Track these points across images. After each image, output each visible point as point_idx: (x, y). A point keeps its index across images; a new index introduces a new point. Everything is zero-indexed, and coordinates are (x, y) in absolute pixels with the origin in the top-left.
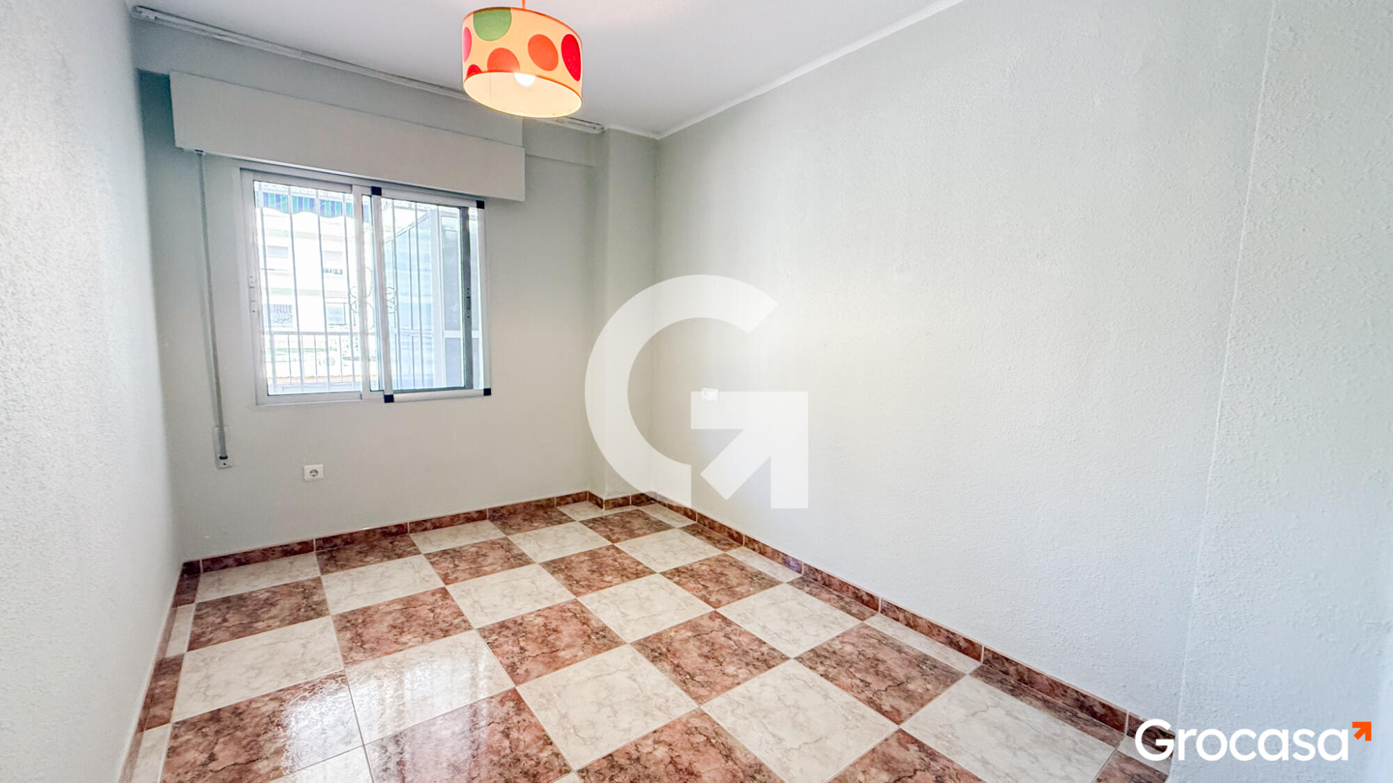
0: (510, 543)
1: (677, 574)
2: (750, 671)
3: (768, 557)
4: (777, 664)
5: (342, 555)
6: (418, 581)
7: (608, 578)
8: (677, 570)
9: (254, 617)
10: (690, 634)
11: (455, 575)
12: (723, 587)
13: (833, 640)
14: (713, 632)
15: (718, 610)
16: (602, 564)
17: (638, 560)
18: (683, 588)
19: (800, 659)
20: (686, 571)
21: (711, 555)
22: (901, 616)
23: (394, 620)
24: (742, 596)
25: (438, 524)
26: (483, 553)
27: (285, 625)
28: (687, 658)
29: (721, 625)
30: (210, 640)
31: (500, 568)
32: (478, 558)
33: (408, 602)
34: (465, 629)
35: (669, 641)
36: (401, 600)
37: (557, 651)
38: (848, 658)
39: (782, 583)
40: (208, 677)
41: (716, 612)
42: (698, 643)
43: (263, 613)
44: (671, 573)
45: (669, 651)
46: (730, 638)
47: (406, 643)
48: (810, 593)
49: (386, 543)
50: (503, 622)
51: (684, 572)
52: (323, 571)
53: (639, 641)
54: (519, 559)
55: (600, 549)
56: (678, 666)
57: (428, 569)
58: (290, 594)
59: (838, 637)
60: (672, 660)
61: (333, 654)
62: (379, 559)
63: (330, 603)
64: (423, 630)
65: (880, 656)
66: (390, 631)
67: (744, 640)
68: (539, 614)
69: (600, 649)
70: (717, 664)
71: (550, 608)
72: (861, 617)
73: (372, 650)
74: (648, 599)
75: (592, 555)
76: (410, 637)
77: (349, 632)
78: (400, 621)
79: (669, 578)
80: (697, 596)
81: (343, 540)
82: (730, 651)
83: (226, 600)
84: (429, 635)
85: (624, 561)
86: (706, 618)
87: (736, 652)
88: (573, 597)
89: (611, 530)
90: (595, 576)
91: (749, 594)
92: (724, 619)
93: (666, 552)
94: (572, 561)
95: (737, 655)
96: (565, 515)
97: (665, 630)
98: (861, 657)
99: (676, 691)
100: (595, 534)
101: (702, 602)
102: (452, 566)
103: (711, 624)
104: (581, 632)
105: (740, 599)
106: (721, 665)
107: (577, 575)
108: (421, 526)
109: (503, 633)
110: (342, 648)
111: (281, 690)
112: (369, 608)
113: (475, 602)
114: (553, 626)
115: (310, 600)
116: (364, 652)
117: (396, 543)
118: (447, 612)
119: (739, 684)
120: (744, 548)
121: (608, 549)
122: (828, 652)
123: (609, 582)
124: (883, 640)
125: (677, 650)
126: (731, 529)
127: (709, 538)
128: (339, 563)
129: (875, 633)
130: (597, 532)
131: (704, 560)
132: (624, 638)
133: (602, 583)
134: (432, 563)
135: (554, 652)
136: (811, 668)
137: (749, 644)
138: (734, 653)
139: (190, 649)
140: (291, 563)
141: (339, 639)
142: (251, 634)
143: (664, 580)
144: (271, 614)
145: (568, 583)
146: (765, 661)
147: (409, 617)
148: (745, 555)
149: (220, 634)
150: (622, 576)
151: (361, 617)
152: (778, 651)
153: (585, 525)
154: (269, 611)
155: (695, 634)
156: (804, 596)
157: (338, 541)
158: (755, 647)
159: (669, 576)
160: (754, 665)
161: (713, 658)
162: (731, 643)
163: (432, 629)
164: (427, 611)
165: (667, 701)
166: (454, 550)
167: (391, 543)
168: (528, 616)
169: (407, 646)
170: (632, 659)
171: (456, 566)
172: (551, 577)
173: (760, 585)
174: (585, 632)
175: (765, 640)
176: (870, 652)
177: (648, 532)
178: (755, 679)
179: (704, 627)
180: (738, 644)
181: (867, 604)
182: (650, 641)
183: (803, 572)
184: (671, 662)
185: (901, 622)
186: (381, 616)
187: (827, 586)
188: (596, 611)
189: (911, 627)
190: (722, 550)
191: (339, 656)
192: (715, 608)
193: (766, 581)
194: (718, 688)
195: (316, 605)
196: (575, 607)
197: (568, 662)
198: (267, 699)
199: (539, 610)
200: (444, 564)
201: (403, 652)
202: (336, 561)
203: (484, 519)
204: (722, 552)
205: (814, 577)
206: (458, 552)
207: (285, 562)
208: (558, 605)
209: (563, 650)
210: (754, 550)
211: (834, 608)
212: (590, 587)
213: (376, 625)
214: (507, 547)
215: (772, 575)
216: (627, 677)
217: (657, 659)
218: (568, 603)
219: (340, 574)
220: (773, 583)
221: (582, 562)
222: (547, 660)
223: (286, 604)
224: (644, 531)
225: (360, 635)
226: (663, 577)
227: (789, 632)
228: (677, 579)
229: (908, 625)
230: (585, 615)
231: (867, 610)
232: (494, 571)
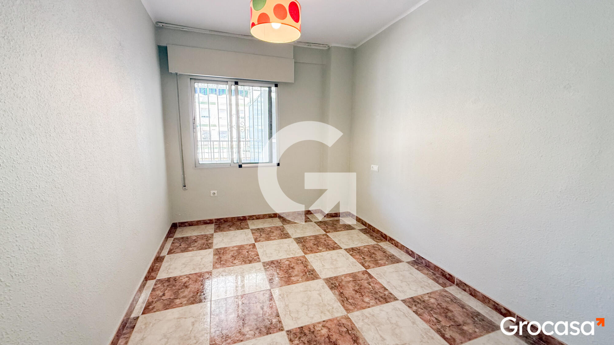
0: (284, 228)
1: (352, 251)
2: (376, 302)
3: (399, 248)
4: (391, 302)
5: (222, 226)
6: (246, 239)
7: (320, 248)
8: (352, 249)
9: (189, 245)
10: (351, 279)
11: (259, 239)
12: (372, 259)
13: (425, 295)
14: (363, 280)
15: (367, 270)
16: (319, 242)
17: (336, 242)
18: (353, 257)
19: (404, 301)
20: (356, 249)
21: (370, 244)
22: (467, 289)
23: (233, 254)
24: (381, 265)
25: (258, 217)
26: (272, 231)
27: (198, 250)
28: (347, 290)
29: (367, 278)
30: (174, 252)
31: (277, 238)
32: (270, 233)
33: (240, 247)
34: (258, 262)
35: (340, 281)
36: (238, 246)
37: (291, 277)
38: (431, 305)
39: (404, 262)
40: (170, 265)
41: (366, 271)
42: (354, 284)
43: (193, 244)
44: (349, 250)
45: (339, 285)
46: (370, 285)
47: (235, 264)
48: (417, 269)
49: (238, 223)
50: (273, 261)
51: (355, 250)
52: (215, 232)
53: (327, 278)
54: (286, 235)
55: (320, 235)
56: (342, 293)
57: (251, 235)
58: (202, 239)
59: (428, 294)
60: (340, 290)
61: (210, 264)
62: (234, 229)
63: (214, 244)
64: (243, 259)
65: (450, 308)
66: (231, 258)
67: (377, 286)
68: (288, 260)
69: (309, 279)
70: (360, 296)
71: (292, 258)
72: (444, 285)
73: (224, 264)
74: (336, 260)
75: (316, 237)
76: (237, 261)
77: (217, 256)
78: (235, 254)
79: (348, 252)
80: (358, 262)
81: (224, 220)
82: (369, 291)
83: (183, 238)
84: (244, 262)
85: (329, 242)
86: (361, 273)
87: (372, 292)
88: (303, 254)
89: (327, 227)
90: (315, 246)
91: (385, 265)
92: (369, 275)
93: (349, 239)
94: (307, 239)
95: (372, 293)
96: (309, 218)
97: (340, 276)
98: (438, 306)
99: (338, 305)
100: (320, 228)
101: (360, 265)
102: (259, 235)
103: (363, 276)
104: (303, 270)
105: (379, 266)
106: (363, 297)
107: (307, 245)
108: (252, 218)
109: (271, 266)
110: (214, 262)
111: (190, 274)
112: (226, 248)
113: (264, 251)
114: (292, 266)
115: (208, 242)
116: (220, 265)
117: (242, 223)
118: (253, 253)
119: (369, 307)
120: (387, 242)
121: (323, 235)
122: (420, 300)
123: (320, 250)
124: (454, 300)
125: (343, 286)
126: (382, 233)
127: (371, 236)
128: (221, 229)
129: (450, 295)
130: (320, 227)
131: (366, 246)
132: (320, 276)
133: (317, 250)
134: (253, 233)
135: (290, 277)
136: (409, 307)
137: (379, 289)
138: (370, 292)
139: (167, 254)
140: (206, 227)
141: (213, 258)
142: (187, 252)
143: (345, 252)
144: (195, 245)
145: (303, 248)
146: (385, 298)
147: (239, 253)
148: (387, 245)
149: (178, 250)
150: (327, 248)
151: (223, 251)
152: (393, 295)
153: (316, 224)
154: (194, 244)
155: (354, 280)
156: (414, 270)
157: (222, 220)
158: (382, 291)
159: (348, 251)
160: (379, 300)
161: (359, 293)
162: (370, 287)
163: (246, 259)
164: (246, 252)
165: (333, 308)
166: (262, 229)
167: (240, 223)
168: (283, 260)
169: (236, 265)
170: (322, 286)
171: (261, 235)
172: (297, 245)
173: (392, 261)
174: (304, 271)
175: (387, 288)
176: (444, 305)
177: (343, 229)
178: (378, 306)
179: (359, 277)
180: (374, 288)
181: (448, 279)
182: (332, 279)
183: (416, 258)
184: (339, 291)
185: (467, 292)
186: (230, 251)
187: (427, 267)
188: (311, 262)
189: (473, 296)
190: (377, 242)
191: (212, 264)
192: (366, 269)
193: (395, 260)
194: (359, 307)
195: (209, 244)
196: (303, 259)
197: (294, 282)
198: (185, 276)
199: (288, 258)
200: (257, 234)
201: (234, 267)
202: (220, 228)
203: (276, 217)
204: (376, 243)
205: (422, 261)
206: (263, 229)
207: (204, 226)
208: (296, 257)
209: (294, 277)
210: (392, 244)
211: (429, 279)
212: (311, 251)
213: (227, 255)
214: (282, 229)
215: (399, 257)
216: (318, 294)
217: (333, 288)
218: (301, 257)
219: (220, 233)
220: (398, 261)
221: (311, 240)
222: (286, 280)
223: (200, 242)
224: (342, 229)
225: (221, 258)
226: (345, 251)
227: (401, 287)
228: (351, 253)
229: (471, 294)
230: (307, 263)
231: (448, 283)
232: (275, 239)
